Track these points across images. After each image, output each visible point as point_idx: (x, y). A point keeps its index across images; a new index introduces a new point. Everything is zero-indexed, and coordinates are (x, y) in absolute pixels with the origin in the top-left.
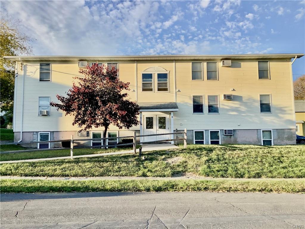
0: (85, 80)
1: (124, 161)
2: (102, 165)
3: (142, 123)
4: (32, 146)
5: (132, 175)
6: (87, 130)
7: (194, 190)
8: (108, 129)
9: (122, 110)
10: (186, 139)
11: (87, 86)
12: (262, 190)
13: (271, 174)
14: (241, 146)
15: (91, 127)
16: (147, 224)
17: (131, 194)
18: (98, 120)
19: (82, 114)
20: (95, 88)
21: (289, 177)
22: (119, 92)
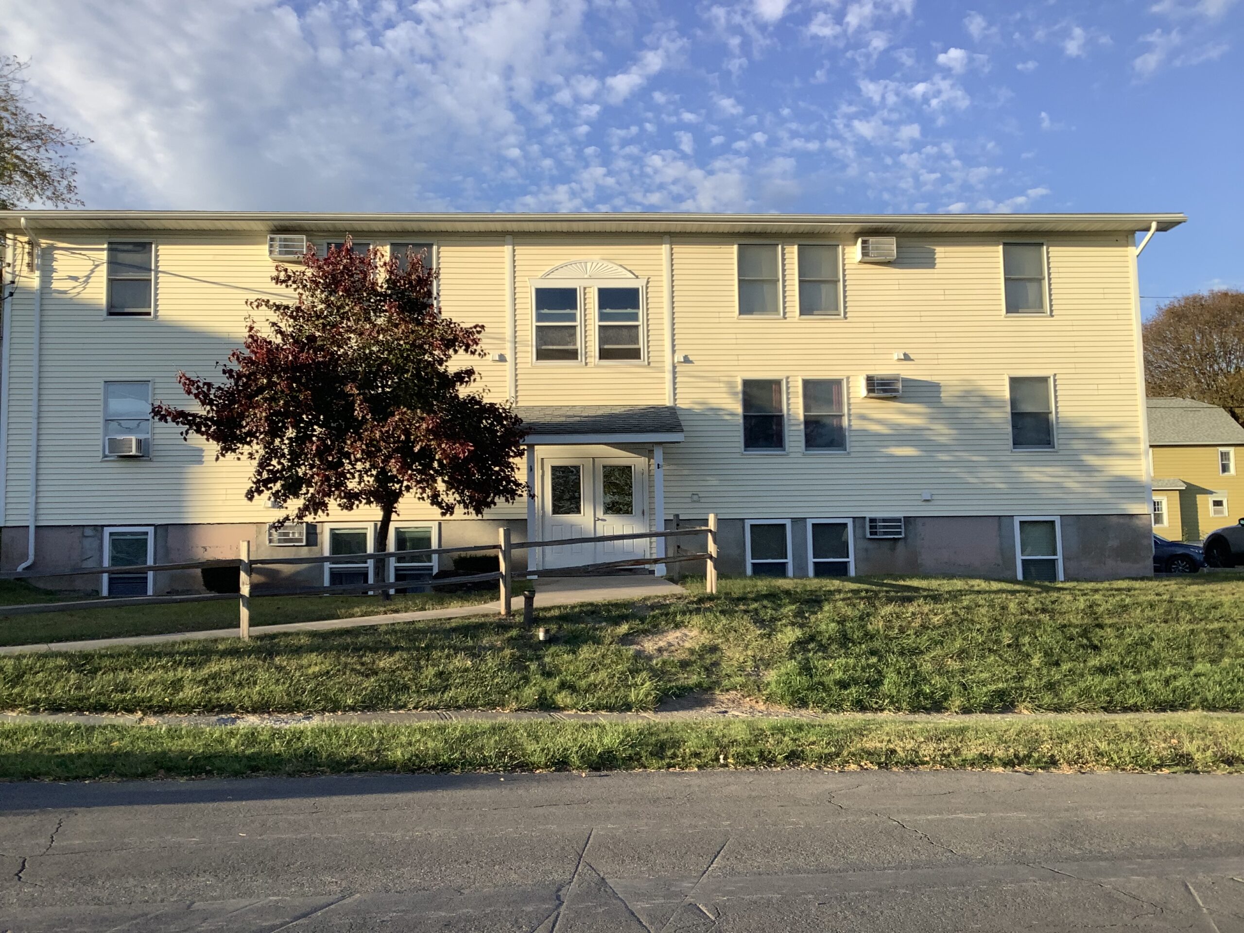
0: (297, 313)
1: (463, 645)
2: (370, 666)
3: (537, 491)
4: (79, 584)
5: (493, 705)
6: (305, 519)
7: (748, 763)
8: (394, 516)
9: (452, 438)
10: (714, 555)
11: (307, 338)
12: (1016, 761)
13: (1051, 696)
14: (934, 584)
15: (325, 505)
16: (557, 902)
17: (492, 781)
18: (354, 477)
19: (286, 451)
20: (340, 347)
21: (1126, 709)
22: (441, 365)
